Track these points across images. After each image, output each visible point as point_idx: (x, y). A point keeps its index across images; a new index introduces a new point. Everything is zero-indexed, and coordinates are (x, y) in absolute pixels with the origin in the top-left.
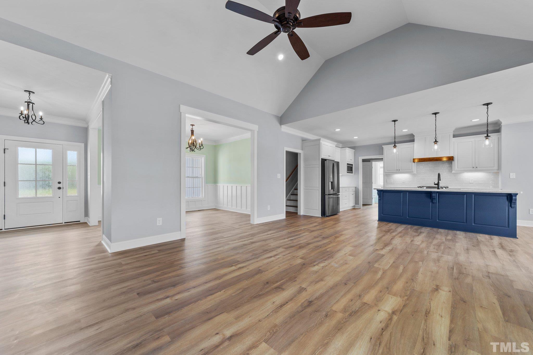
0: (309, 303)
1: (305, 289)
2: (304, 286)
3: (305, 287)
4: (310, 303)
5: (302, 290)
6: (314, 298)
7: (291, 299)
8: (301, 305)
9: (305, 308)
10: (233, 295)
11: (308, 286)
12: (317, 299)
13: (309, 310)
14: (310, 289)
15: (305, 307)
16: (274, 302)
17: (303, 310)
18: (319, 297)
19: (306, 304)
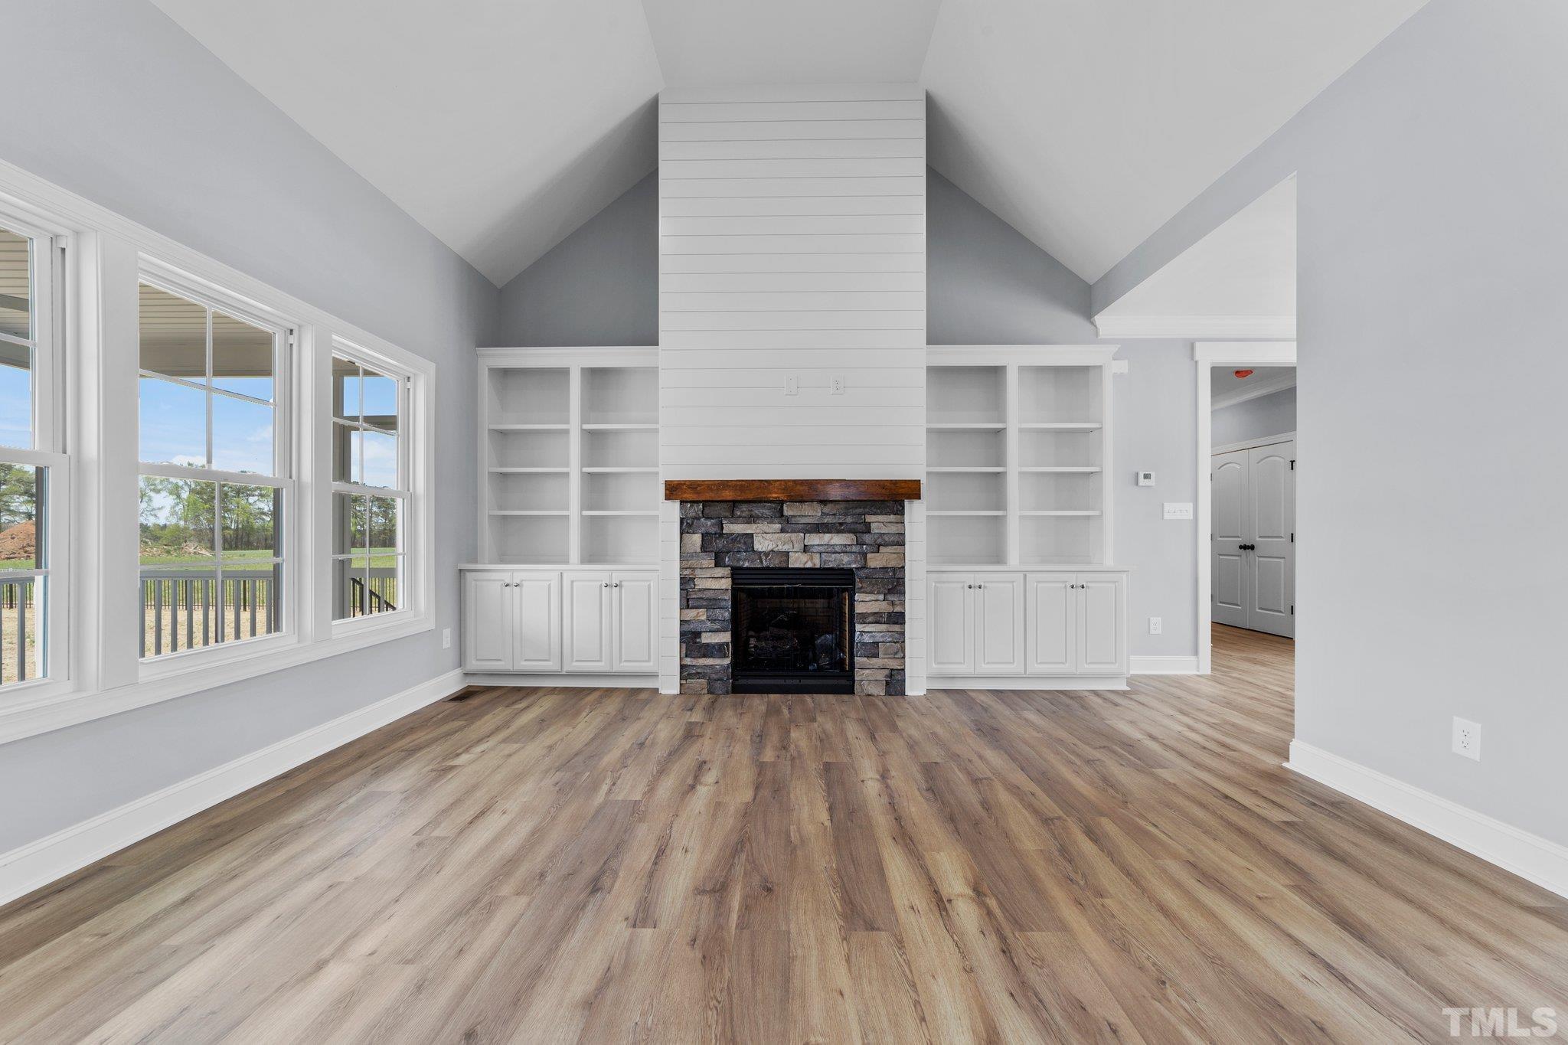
0: (599, 886)
1: (634, 926)
2: (647, 933)
3: (638, 930)
4: (595, 887)
5: (640, 915)
6: (590, 906)
7: (651, 875)
8: (616, 873)
9: (602, 872)
10: (793, 828)
11: (631, 941)
12: (581, 907)
13: (589, 871)
14: (618, 929)
15: (604, 872)
16: (686, 851)
17: (605, 863)
18: (578, 915)
19: (606, 881)
